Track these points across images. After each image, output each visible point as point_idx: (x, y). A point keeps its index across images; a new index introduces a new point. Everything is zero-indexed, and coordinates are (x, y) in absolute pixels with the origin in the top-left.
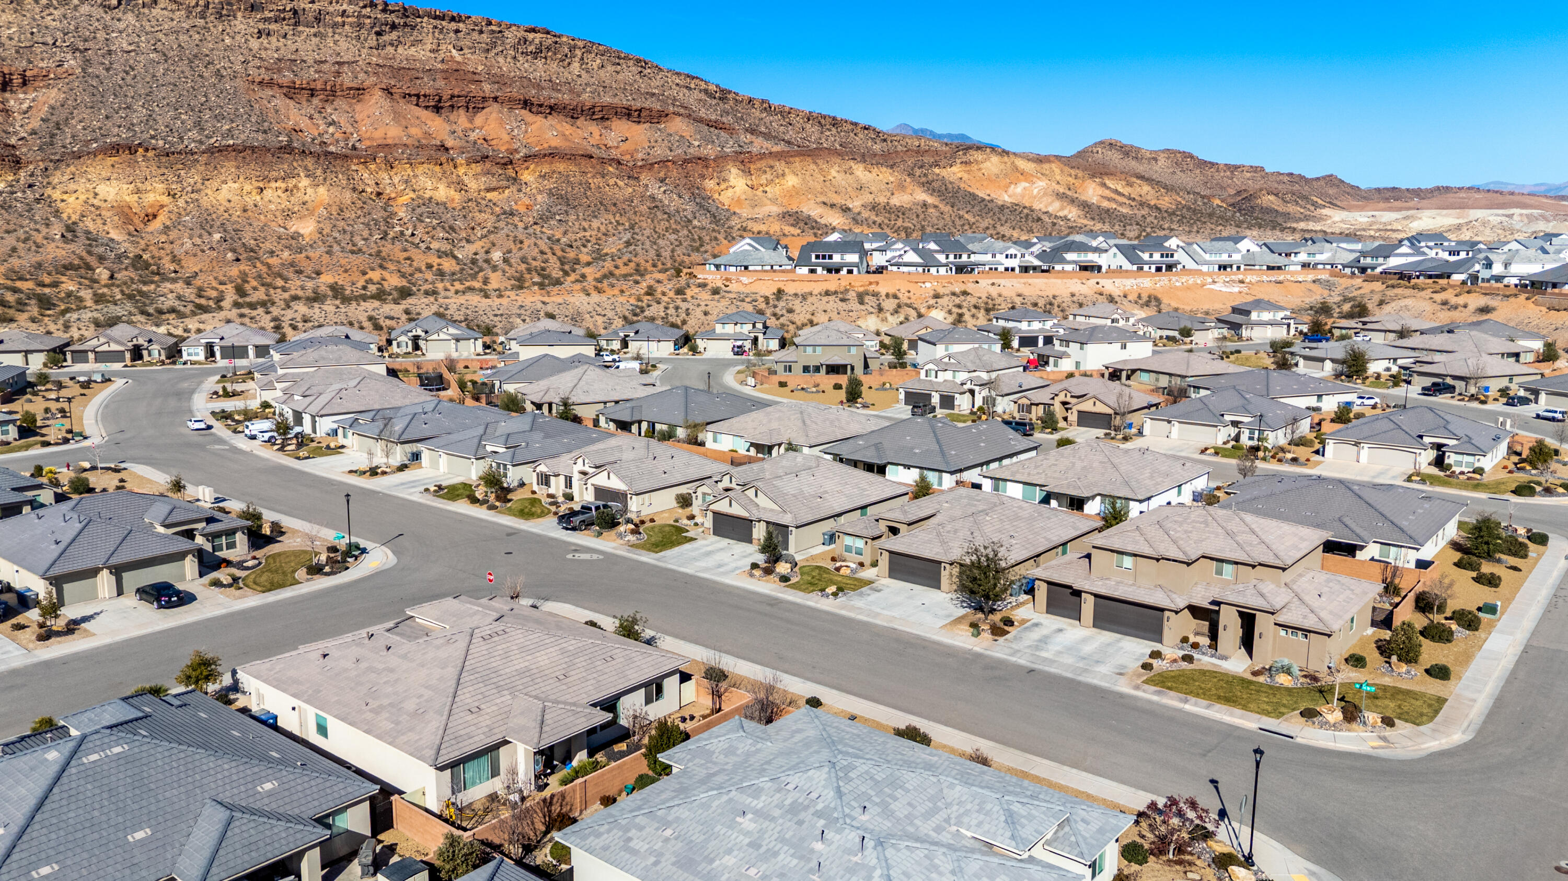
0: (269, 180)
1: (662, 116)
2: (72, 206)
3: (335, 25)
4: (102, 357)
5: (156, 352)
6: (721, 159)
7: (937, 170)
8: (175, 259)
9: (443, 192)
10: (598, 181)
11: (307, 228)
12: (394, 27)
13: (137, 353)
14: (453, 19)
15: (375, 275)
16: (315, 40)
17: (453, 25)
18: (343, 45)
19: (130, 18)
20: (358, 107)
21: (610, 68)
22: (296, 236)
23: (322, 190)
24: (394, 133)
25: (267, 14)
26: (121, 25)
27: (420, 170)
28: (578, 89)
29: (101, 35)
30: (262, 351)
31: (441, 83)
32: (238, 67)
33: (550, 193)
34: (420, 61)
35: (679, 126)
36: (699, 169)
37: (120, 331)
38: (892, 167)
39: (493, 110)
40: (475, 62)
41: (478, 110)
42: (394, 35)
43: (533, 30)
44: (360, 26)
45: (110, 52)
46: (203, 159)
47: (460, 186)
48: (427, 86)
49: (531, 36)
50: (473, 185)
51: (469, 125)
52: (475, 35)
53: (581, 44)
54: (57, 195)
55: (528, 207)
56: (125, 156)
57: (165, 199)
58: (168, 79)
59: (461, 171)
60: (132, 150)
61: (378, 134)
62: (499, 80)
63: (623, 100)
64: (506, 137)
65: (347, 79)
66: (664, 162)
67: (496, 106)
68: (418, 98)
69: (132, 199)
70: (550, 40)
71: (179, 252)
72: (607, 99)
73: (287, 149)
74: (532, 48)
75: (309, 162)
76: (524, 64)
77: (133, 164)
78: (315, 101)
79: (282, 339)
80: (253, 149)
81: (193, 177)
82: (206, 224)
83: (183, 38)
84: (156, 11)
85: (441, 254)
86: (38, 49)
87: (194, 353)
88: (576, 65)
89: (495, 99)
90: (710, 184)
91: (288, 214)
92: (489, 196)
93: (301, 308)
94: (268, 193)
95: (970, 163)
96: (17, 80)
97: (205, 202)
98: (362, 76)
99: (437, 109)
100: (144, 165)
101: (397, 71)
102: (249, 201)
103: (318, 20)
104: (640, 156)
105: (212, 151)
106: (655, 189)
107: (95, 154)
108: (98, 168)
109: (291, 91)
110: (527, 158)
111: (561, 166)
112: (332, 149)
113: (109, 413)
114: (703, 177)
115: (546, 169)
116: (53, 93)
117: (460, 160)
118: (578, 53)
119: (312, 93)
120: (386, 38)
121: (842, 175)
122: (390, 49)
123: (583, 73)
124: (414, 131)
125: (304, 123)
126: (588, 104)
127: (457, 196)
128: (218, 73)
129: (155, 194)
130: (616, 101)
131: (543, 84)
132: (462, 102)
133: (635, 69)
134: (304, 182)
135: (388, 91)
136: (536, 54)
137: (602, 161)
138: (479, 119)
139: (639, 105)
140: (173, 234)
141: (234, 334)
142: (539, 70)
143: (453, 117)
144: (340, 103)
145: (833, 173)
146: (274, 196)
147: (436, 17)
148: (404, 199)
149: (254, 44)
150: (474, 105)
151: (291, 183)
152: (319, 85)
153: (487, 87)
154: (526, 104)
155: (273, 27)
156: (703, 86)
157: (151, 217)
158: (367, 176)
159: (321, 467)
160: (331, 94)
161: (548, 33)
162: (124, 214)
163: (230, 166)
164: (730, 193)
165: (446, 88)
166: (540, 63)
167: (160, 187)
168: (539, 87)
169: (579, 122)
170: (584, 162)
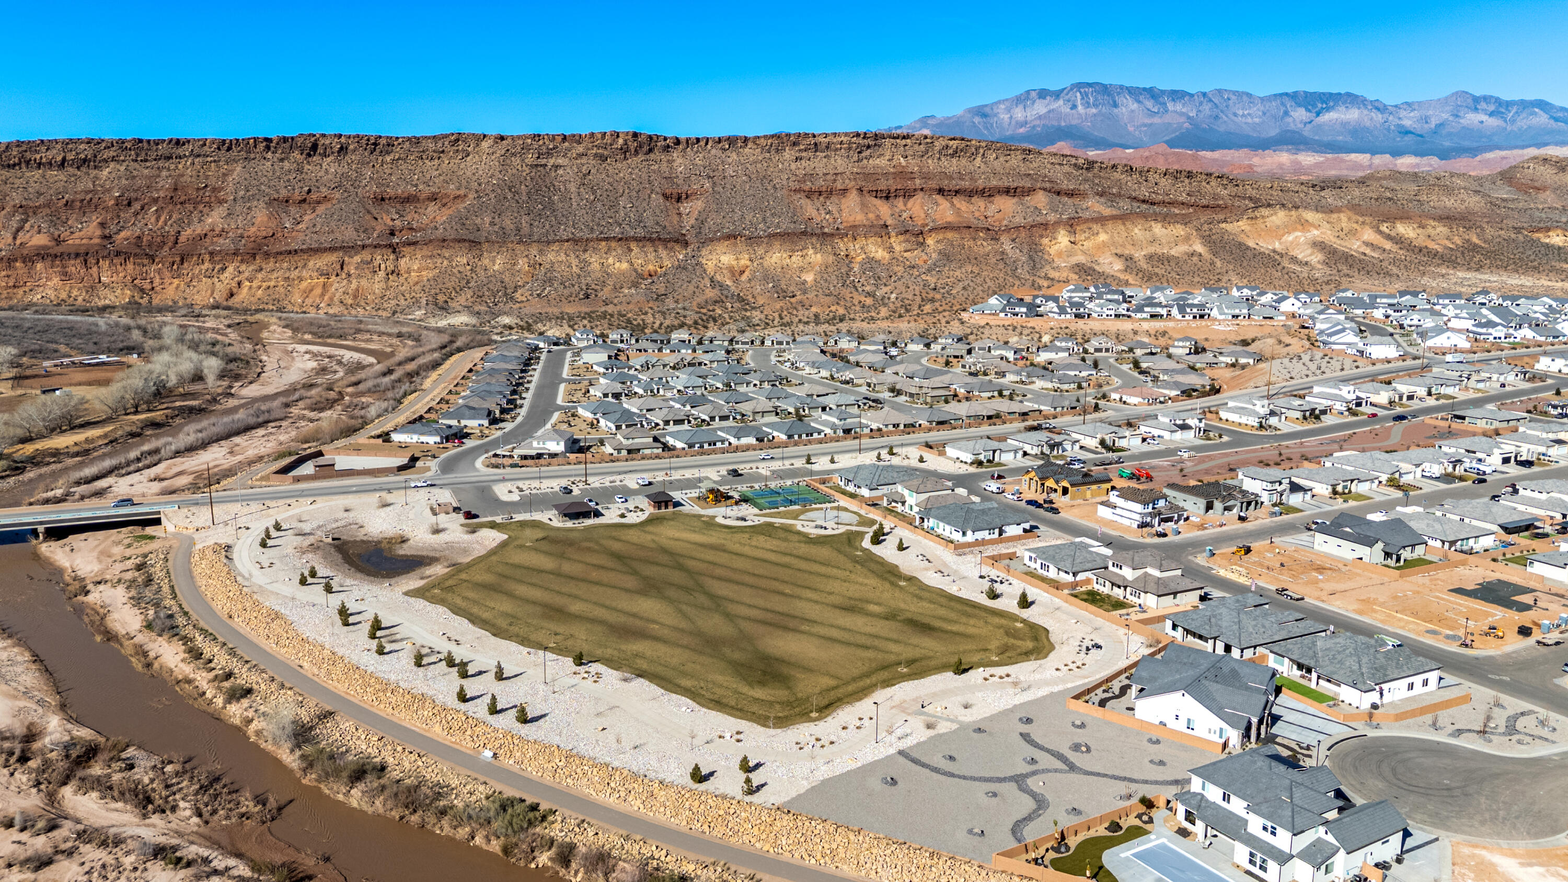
0: (793, 251)
1: (1031, 191)
2: (710, 266)
3: (836, 150)
4: (743, 343)
5: (758, 342)
6: (1058, 223)
7: (1224, 225)
8: (754, 297)
9: (880, 254)
10: (971, 243)
11: (809, 278)
12: (869, 147)
13: (752, 342)
14: (904, 138)
15: (833, 308)
16: (825, 160)
17: (904, 142)
18: (839, 161)
19: (734, 156)
20: (843, 201)
21: (1002, 159)
22: (805, 282)
23: (819, 256)
24: (859, 218)
25: (802, 147)
26: (730, 160)
27: (871, 240)
28: (977, 176)
29: (721, 167)
30: (788, 343)
31: (891, 182)
32: (785, 182)
33: (940, 253)
34: (881, 168)
35: (1040, 199)
36: (1040, 231)
37: (747, 334)
38: (1186, 224)
39: (919, 198)
40: (913, 165)
41: (911, 196)
42: (868, 152)
43: (954, 139)
44: (850, 149)
45: (724, 177)
46: (765, 240)
47: (891, 250)
48: (883, 185)
49: (951, 143)
50: (898, 248)
51: (903, 208)
52: (916, 146)
53: (984, 144)
54: (704, 261)
55: (925, 262)
56: (733, 240)
57: (749, 263)
58: (751, 192)
59: (892, 240)
60: (735, 238)
61: (851, 219)
62: (926, 177)
63: (1006, 183)
64: (923, 215)
65: (839, 185)
66: (1017, 228)
67: (921, 194)
68: (876, 193)
69: (734, 263)
70: (964, 144)
71: (755, 293)
72: (994, 183)
73: (804, 233)
74: (950, 151)
75: (814, 240)
76: (945, 162)
77: (735, 245)
78: (821, 198)
79: (794, 340)
80: (788, 234)
81: (760, 251)
82: (766, 278)
83: (759, 166)
84: (747, 150)
85: (869, 294)
86: (693, 178)
87: (768, 343)
88: (979, 159)
89: (922, 189)
90: (1045, 241)
91: (802, 269)
92: (906, 254)
93: (801, 326)
94: (794, 258)
95: (1256, 218)
96: (684, 196)
97: (766, 264)
98: (847, 181)
99: (887, 198)
100: (740, 244)
101: (867, 176)
102: (785, 263)
103: (827, 147)
104: (1005, 223)
105: (770, 236)
106: (1007, 247)
107: (719, 239)
108: (721, 247)
109: (809, 194)
110: (930, 231)
111: (950, 235)
112: (826, 230)
113: (753, 358)
114: (1042, 236)
115: (941, 237)
116: (699, 203)
117: (893, 234)
118: (981, 151)
119: (820, 193)
120: (863, 154)
121: (1143, 232)
122: (865, 161)
123: (983, 166)
124: (871, 216)
125: (814, 213)
126: (981, 187)
127: (887, 256)
128: (774, 187)
129: (744, 261)
130: (1000, 183)
131: (955, 176)
132: (902, 193)
133: (1020, 157)
134: (811, 251)
135: (860, 190)
136: (952, 156)
137: (977, 229)
138: (911, 203)
139: (1015, 185)
140: (753, 283)
141: (780, 337)
142: (952, 165)
143: (895, 202)
144: (834, 199)
145: (1136, 231)
146: (796, 260)
147: (894, 138)
148: (859, 259)
149: (793, 166)
150: (908, 194)
151: (805, 252)
152: (824, 189)
153: (918, 181)
154: (941, 191)
155: (804, 154)
156: (1073, 161)
157: (742, 272)
158: (841, 246)
159: (800, 373)
160: (830, 193)
161: (963, 139)
162: (731, 270)
163: (777, 244)
164: (1056, 247)
165: (893, 185)
166: (954, 160)
167: (747, 256)
168: (951, 178)
169: (973, 200)
170: (964, 231)
